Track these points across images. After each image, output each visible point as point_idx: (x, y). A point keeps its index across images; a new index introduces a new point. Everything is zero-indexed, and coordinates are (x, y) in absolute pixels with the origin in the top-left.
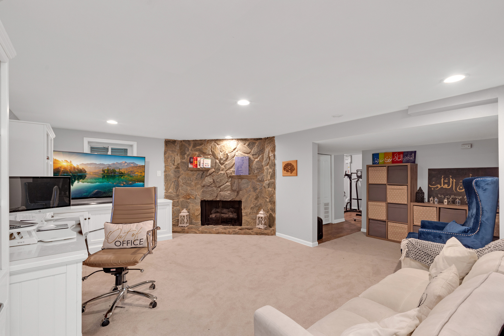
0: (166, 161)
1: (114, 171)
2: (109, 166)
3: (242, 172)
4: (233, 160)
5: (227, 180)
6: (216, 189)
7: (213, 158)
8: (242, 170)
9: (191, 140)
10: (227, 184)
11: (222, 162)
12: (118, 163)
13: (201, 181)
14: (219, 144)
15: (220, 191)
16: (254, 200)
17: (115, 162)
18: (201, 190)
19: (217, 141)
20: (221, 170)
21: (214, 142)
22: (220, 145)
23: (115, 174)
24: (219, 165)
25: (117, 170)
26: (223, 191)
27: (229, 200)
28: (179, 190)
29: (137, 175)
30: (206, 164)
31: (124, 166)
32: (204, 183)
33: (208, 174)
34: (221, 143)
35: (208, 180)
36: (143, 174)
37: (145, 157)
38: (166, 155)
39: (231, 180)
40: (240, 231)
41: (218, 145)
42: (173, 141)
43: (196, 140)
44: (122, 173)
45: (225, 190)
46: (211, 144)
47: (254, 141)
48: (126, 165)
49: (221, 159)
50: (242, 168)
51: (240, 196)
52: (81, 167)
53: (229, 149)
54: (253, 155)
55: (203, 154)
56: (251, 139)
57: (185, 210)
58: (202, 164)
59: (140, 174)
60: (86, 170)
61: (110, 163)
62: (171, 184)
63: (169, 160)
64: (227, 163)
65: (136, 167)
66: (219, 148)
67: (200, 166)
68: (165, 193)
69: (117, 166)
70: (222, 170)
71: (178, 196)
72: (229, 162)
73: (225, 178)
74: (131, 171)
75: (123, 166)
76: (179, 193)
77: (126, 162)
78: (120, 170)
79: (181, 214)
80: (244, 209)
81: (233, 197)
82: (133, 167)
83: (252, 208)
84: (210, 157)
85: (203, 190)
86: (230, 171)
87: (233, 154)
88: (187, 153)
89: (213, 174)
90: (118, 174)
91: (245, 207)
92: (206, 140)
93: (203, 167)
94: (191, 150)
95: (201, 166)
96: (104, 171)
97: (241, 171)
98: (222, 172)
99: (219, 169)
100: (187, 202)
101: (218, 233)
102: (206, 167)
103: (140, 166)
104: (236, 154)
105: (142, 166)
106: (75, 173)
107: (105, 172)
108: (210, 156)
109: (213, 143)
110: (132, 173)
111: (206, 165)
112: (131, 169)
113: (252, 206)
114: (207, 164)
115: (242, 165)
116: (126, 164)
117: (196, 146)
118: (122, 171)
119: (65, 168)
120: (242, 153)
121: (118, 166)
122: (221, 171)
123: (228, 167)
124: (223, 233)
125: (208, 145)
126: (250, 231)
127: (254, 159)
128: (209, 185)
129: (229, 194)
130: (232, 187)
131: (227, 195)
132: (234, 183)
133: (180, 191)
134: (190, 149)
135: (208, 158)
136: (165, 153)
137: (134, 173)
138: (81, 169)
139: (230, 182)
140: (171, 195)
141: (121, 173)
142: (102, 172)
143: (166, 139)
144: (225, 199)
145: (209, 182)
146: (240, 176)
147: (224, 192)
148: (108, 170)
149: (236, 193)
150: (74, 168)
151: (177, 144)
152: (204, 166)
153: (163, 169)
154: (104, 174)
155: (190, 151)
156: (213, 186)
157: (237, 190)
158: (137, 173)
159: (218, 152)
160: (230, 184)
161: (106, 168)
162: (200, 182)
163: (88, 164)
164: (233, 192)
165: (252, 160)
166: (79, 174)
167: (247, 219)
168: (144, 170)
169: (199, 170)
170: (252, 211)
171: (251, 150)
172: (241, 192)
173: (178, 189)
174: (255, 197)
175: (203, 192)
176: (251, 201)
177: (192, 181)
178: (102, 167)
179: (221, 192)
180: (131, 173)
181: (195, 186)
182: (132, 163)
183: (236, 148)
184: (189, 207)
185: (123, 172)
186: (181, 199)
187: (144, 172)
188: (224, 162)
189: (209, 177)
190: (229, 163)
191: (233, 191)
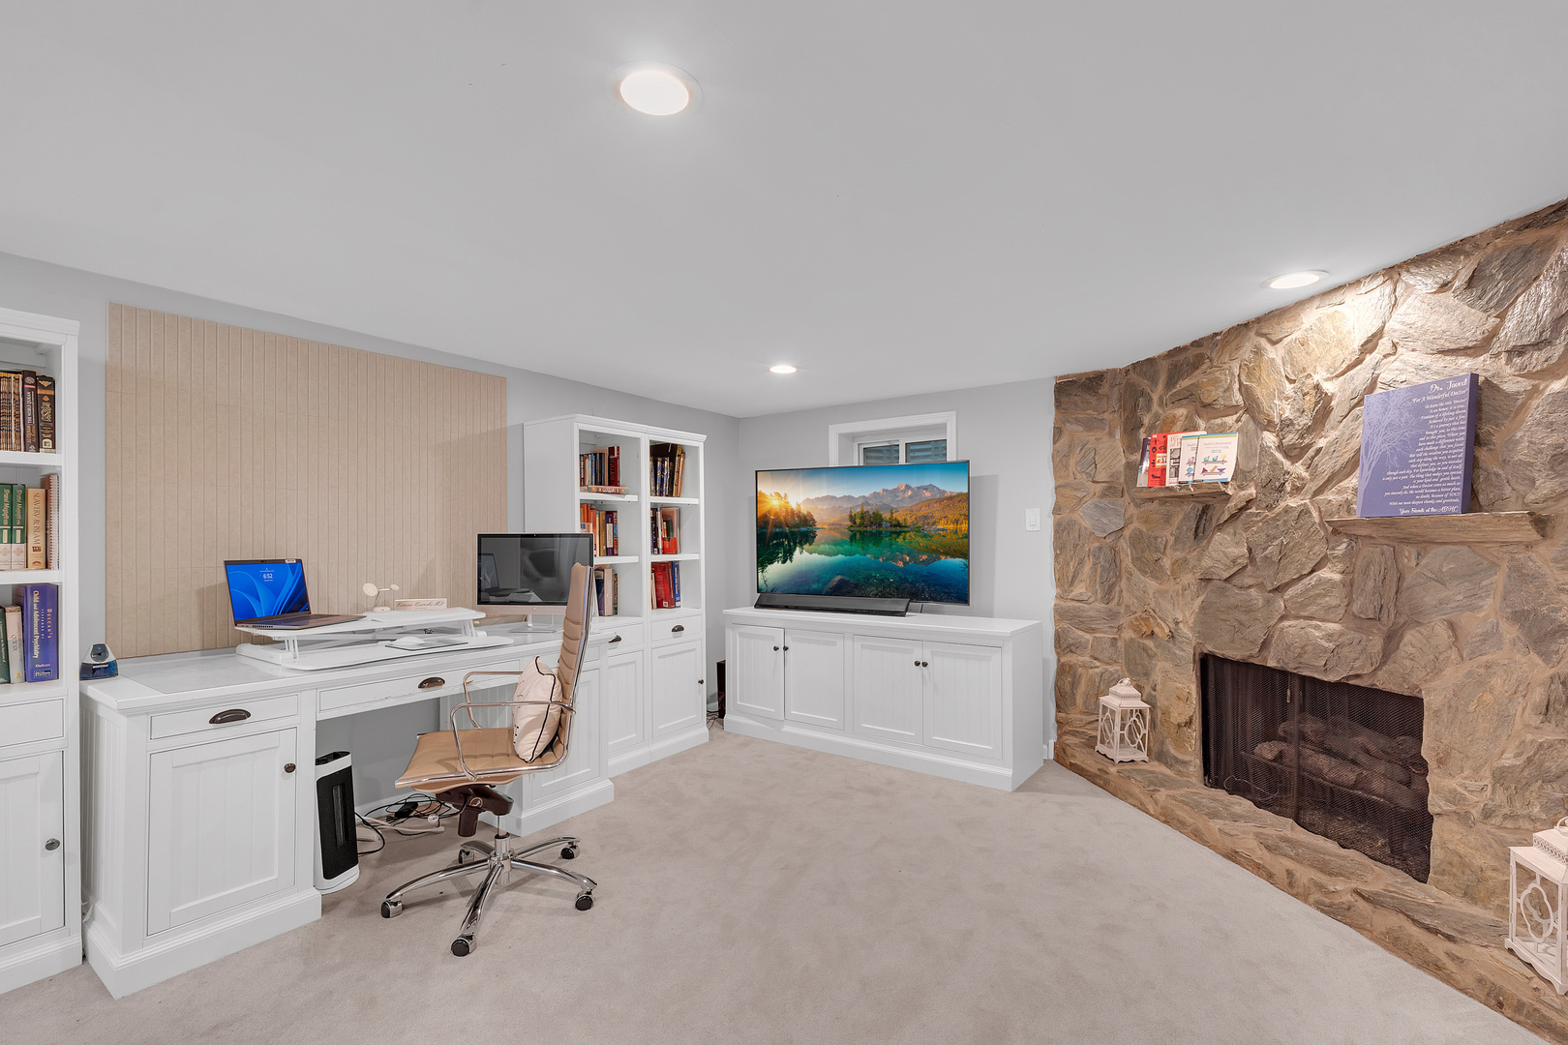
0: (1060, 462)
1: (876, 519)
2: (865, 501)
3: (1412, 497)
4: (1358, 417)
5: (1320, 549)
6: (1260, 603)
7: (1251, 425)
8: (1409, 482)
9: (1159, 356)
10: (1325, 573)
11: (1290, 438)
12: (886, 491)
13: (1195, 553)
14: (1274, 338)
15: (1283, 618)
16: (1536, 720)
17: (879, 490)
18: (1198, 602)
19: (1266, 323)
20: (1289, 489)
21: (1252, 334)
22: (1286, 341)
23: (881, 529)
24: (1275, 463)
25: (886, 515)
26: (1297, 617)
27: (1332, 678)
28: (1117, 589)
29: (943, 530)
30: (1206, 462)
31: (904, 498)
32: (1206, 562)
33: (1226, 516)
34: (1287, 325)
35: (1226, 547)
36: (964, 526)
37: (968, 461)
38: (1058, 444)
39: (1350, 554)
40: (1361, 904)
41: (1274, 343)
42: (1089, 379)
43: (1178, 350)
44: (898, 525)
45: (1312, 609)
46: (1238, 348)
47: (1529, 237)
48: (910, 496)
49: (1287, 424)
50: (1407, 466)
51: (1408, 663)
52: (804, 510)
53: (1335, 352)
54: (1519, 351)
55: (1205, 411)
56: (1498, 232)
57: (1125, 687)
58: (1189, 463)
59: (951, 527)
60: (815, 518)
61: (867, 495)
62: (1081, 562)
63: (1072, 462)
64: (1322, 443)
65: (940, 501)
66: (1279, 361)
67: (1177, 475)
68: (1056, 597)
69: (885, 502)
70: (1297, 490)
71: (1113, 616)
72: (1333, 435)
73: (1308, 538)
74: (926, 517)
75: (901, 500)
76: (1119, 604)
77: (908, 487)
78: (894, 515)
79: (1109, 700)
80: (1441, 762)
81: (1357, 664)
82: (929, 503)
83: (1500, 777)
84: (1238, 421)
85: (1202, 598)
86: (1339, 492)
87: (1361, 376)
88: (1146, 421)
89: (1248, 516)
90: (889, 529)
91: (1448, 754)
92: (1216, 334)
93: (1190, 479)
94: (1161, 404)
95: (1183, 477)
96: (852, 518)
97: (1398, 485)
98: (1293, 502)
99: (1275, 487)
100: (1145, 649)
101: (1232, 856)
102: (1207, 478)
103: (951, 498)
104: (1385, 376)
105: (960, 495)
106: (795, 527)
107: (855, 523)
108: (1235, 417)
109: (1253, 340)
110: (928, 524)
111: (1209, 467)
112: (924, 511)
113: (1508, 760)
114: (1214, 461)
115: (1413, 443)
116: (910, 493)
117: (1178, 379)
118: (900, 517)
119: (776, 514)
120: (1427, 360)
121: (887, 500)
122: (1291, 494)
123: (1327, 466)
124: (1257, 868)
125: (1227, 360)
126: (1438, 948)
127: (1525, 384)
128: (1226, 575)
129: (1329, 637)
130: (1350, 594)
131: (1316, 646)
132: (1366, 572)
133: (1125, 594)
134: (1155, 398)
135: (1222, 430)
136: (1058, 432)
137: (934, 524)
138: (805, 516)
139: (1340, 566)
140: (1084, 611)
141: (895, 526)
142: (849, 523)
143: (1061, 377)
144: (1308, 666)
145: (1228, 562)
146: (1390, 522)
147: (1302, 623)
148: (863, 516)
149: (1376, 644)
150: (792, 511)
151: (1112, 386)
152: (1199, 476)
153: (1050, 500)
154: (852, 529)
155: (1155, 407)
156: (1249, 581)
157: (1387, 620)
158: (942, 522)
159: (1273, 385)
160: (1337, 577)
161: (859, 510)
162: (1192, 556)
163: (817, 499)
164: (1359, 629)
165: (1507, 395)
166: (803, 529)
167: (1462, 849)
168: (965, 511)
169: (1177, 497)
170: (1510, 800)
171: (1502, 317)
172: (1410, 636)
173: (1111, 587)
174: (1538, 695)
175: (1203, 609)
176: (1504, 719)
177: (1164, 553)
178: (846, 505)
179: (1286, 623)
180: (924, 524)
181: (1175, 576)
182: (926, 488)
183: (1378, 335)
184: (1152, 676)
185: (901, 520)
186: (1128, 634)
187: (967, 517)
188: (1302, 437)
189: (1232, 531)
190: (1336, 441)
191: (1362, 623)
